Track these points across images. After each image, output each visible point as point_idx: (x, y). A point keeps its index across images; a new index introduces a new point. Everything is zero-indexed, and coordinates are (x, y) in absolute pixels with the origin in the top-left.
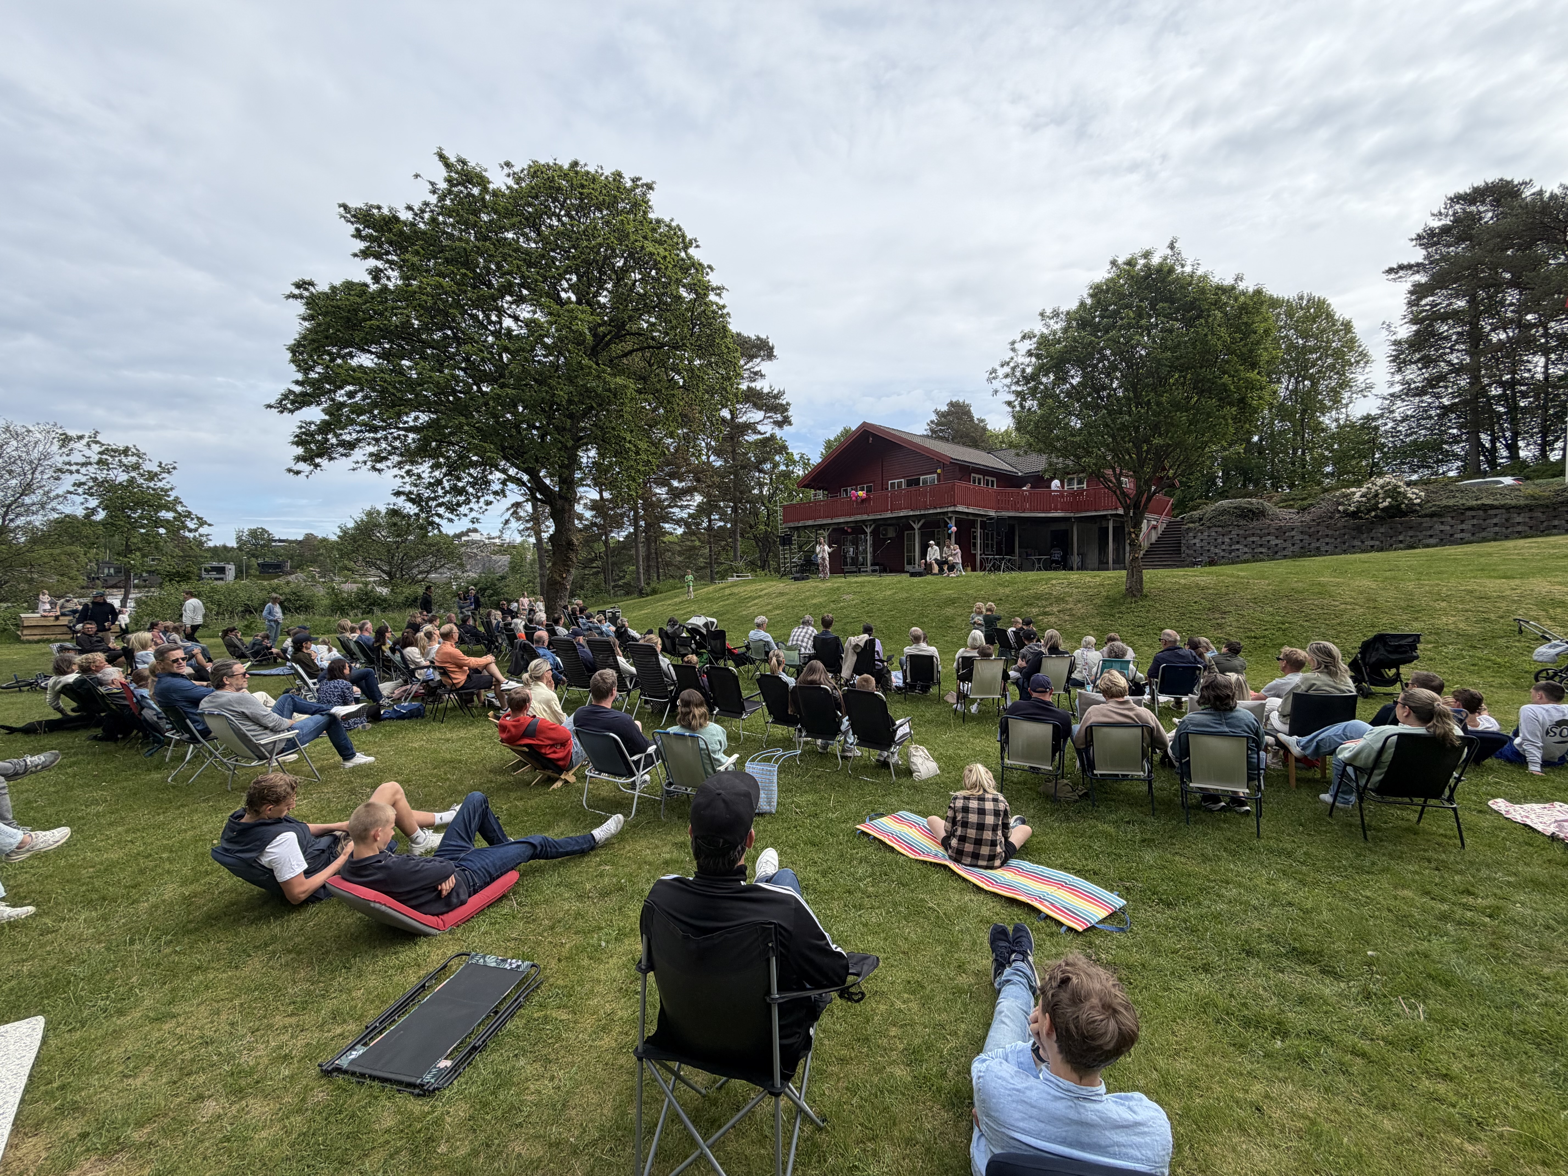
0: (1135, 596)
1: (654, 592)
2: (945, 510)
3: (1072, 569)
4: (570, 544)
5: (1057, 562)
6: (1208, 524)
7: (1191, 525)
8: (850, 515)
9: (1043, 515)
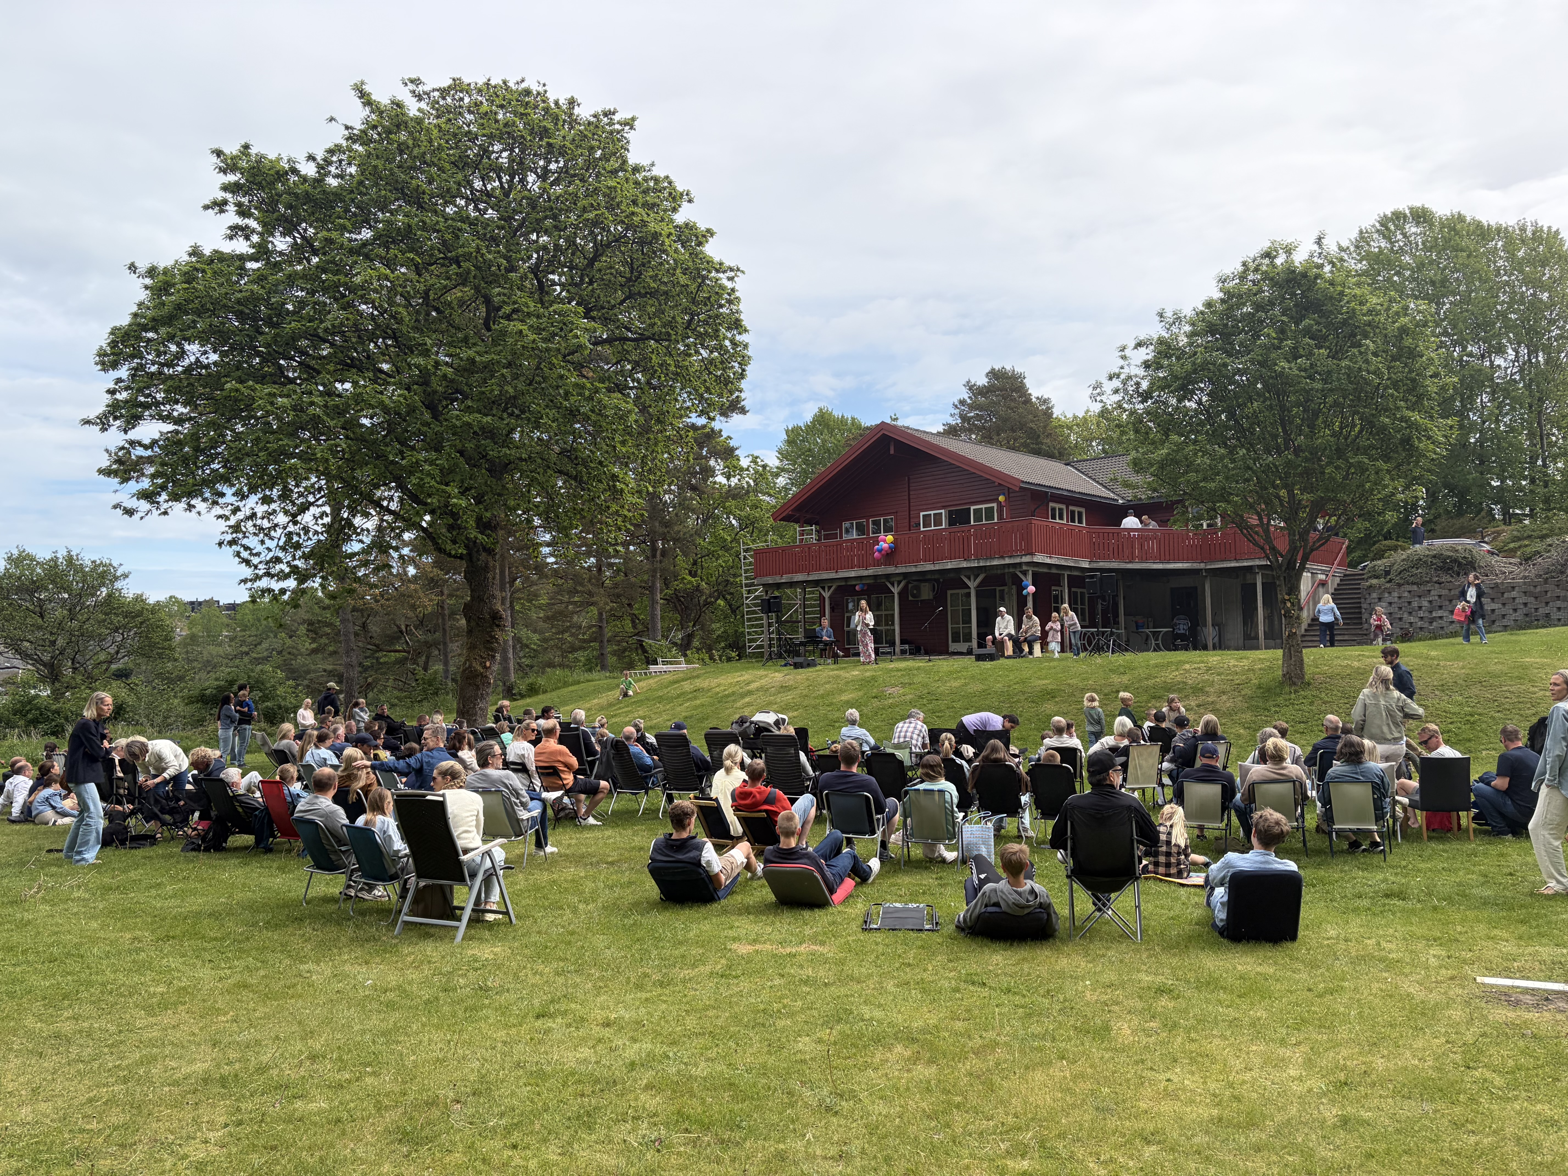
0: (1294, 684)
2: (1018, 560)
3: (1205, 648)
4: (495, 617)
5: (1183, 637)
6: (1398, 580)
7: (1374, 581)
8: (866, 568)
9: (1160, 566)
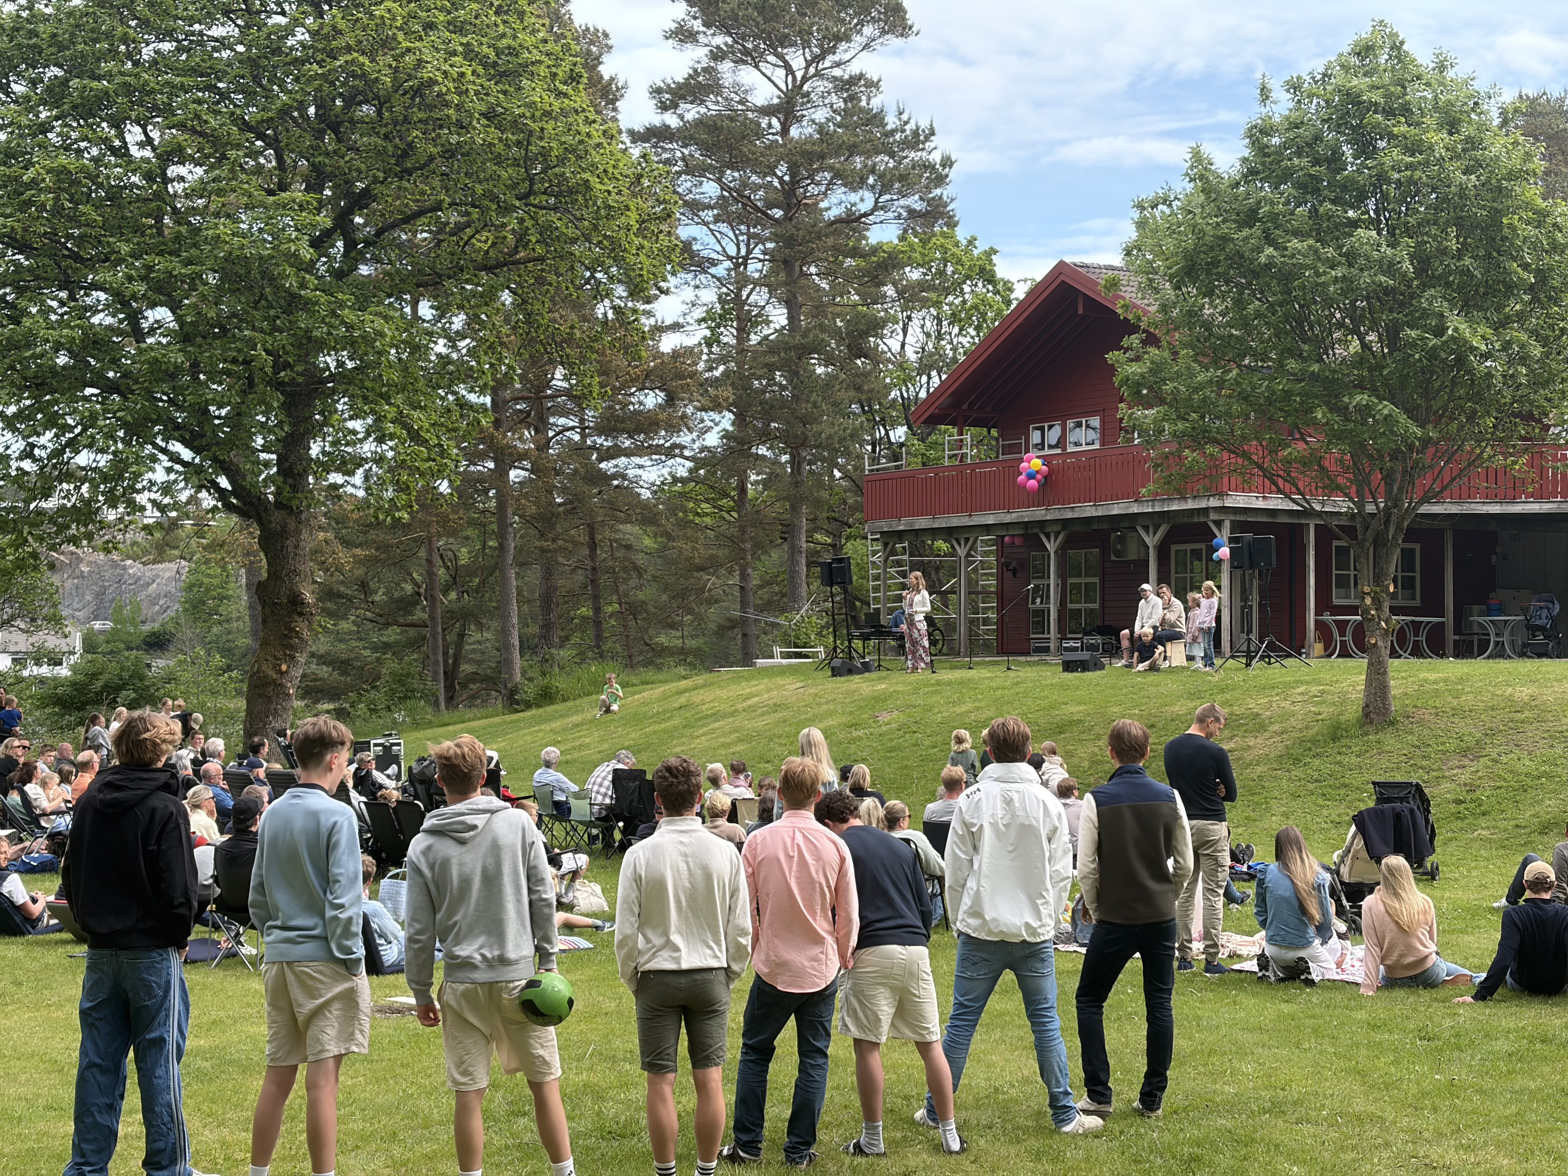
1: (547, 697)
2: (1203, 504)
4: (296, 602)
8: (1008, 509)
9: (1495, 509)
